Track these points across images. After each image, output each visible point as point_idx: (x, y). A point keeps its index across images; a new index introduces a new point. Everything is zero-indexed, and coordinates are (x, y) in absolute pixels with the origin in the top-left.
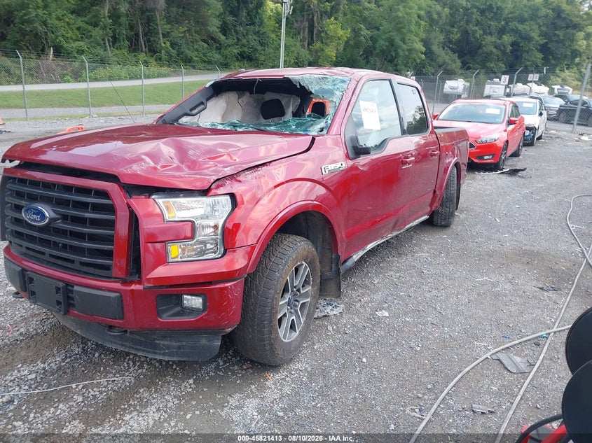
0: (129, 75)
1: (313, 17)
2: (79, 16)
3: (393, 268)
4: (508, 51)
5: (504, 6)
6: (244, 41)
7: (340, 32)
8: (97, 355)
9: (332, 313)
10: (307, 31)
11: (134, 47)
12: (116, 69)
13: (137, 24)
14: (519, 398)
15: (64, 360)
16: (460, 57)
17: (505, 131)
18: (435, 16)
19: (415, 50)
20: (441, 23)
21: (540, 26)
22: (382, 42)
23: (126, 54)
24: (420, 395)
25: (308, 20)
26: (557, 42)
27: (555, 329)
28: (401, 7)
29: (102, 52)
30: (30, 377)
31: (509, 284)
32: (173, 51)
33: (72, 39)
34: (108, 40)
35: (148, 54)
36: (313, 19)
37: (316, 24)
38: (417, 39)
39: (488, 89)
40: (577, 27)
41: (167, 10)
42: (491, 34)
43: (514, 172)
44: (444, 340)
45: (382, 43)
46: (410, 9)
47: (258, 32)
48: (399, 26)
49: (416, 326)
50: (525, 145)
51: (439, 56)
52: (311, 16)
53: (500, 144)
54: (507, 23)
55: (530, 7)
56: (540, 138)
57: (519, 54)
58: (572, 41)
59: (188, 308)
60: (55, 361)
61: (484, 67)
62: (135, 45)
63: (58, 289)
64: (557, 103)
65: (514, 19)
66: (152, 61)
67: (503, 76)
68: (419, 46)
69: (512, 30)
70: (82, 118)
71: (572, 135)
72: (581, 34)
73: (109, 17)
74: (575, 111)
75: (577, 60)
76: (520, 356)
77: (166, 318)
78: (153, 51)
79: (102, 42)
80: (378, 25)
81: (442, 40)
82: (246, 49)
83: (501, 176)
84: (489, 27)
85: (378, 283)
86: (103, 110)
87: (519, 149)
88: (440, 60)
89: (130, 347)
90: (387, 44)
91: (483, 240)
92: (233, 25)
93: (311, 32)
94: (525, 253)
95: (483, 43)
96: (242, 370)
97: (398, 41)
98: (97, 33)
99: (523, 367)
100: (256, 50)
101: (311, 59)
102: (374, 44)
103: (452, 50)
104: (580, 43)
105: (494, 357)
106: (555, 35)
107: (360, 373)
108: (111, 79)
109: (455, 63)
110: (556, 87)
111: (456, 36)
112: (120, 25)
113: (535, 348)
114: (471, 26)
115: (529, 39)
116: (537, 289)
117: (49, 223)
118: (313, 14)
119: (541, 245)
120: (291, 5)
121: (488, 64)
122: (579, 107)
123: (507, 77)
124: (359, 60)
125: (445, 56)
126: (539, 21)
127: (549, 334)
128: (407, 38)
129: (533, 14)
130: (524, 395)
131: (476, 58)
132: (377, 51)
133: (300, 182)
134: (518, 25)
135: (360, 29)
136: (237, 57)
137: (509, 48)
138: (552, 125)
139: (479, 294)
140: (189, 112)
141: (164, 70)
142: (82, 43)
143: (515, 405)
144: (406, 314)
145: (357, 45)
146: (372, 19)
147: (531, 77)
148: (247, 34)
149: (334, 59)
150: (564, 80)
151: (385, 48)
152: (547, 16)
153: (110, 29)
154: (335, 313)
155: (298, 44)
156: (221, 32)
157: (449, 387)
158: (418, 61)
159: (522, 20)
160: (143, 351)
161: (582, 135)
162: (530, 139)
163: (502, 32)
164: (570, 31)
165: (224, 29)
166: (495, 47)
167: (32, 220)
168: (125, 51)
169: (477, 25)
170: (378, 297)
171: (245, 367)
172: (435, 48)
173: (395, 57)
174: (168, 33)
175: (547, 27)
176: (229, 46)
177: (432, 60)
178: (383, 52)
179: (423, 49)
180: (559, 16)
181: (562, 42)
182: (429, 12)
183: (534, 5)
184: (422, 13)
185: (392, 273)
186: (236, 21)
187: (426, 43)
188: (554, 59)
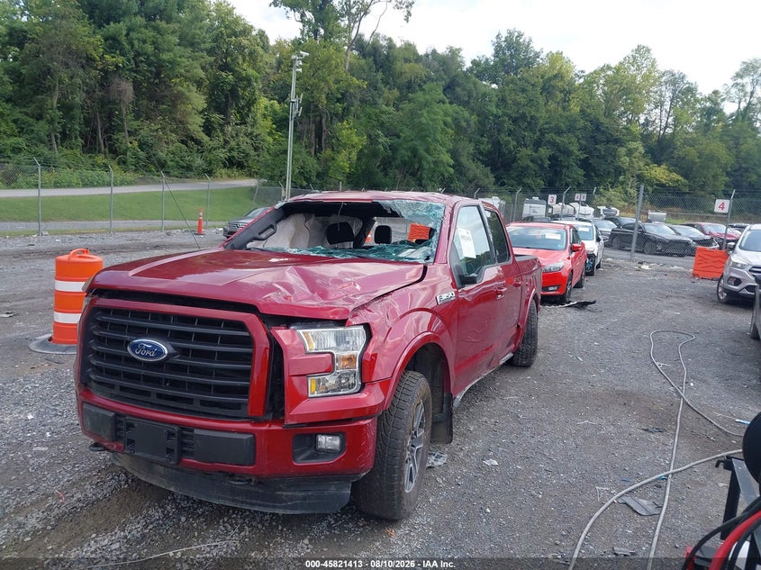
0: (83, 181)
1: (321, 118)
2: (17, 105)
3: (485, 413)
4: (546, 165)
5: (538, 115)
6: (233, 143)
7: (356, 139)
8: (183, 519)
9: (436, 464)
10: (313, 135)
11: (90, 146)
12: (65, 174)
13: (95, 117)
14: (656, 539)
15: (146, 526)
16: (492, 171)
17: (569, 258)
18: (464, 124)
19: (442, 162)
20: (469, 131)
21: (579, 139)
22: (404, 152)
23: (79, 155)
24: (558, 542)
25: (314, 122)
26: (598, 157)
27: (671, 471)
28: (424, 112)
29: (46, 151)
30: (113, 547)
31: (612, 427)
32: (141, 153)
33: (5, 133)
34: (56, 136)
35: (108, 155)
36: (321, 122)
37: (324, 128)
38: (444, 150)
39: (528, 209)
40: (618, 142)
41: (135, 103)
42: (525, 145)
43: (582, 306)
44: (563, 486)
45: (404, 154)
46: (435, 115)
47: (251, 134)
48: (423, 133)
49: (530, 473)
50: (588, 274)
51: (468, 170)
52: (318, 118)
53: (565, 273)
54: (542, 135)
55: (567, 117)
56: (598, 267)
57: (558, 169)
58: (614, 157)
59: (322, 450)
60: (136, 528)
61: (520, 183)
62: (91, 144)
63: (170, 434)
64: (608, 227)
65: (551, 130)
66: (113, 166)
67: (550, 196)
68: (446, 158)
69: (549, 142)
70: (28, 236)
71: (632, 264)
72: (622, 150)
73: (58, 108)
74: (631, 236)
75: (621, 178)
76: (645, 499)
77: (300, 462)
78: (114, 152)
79: (47, 139)
80: (398, 132)
81: (471, 151)
82: (235, 154)
83: (569, 309)
84: (523, 138)
85: (475, 430)
86: (53, 225)
87: (581, 280)
88: (470, 175)
89: (242, 502)
90: (410, 154)
91: (571, 381)
92: (220, 125)
93: (319, 136)
94: (619, 394)
95: (518, 155)
96: (359, 527)
97: (421, 151)
98: (41, 127)
99: (652, 509)
100: (247, 155)
101: (320, 170)
102: (393, 153)
103: (483, 162)
104: (622, 159)
105: (620, 501)
106: (595, 149)
107: (487, 524)
108: (57, 185)
109: (488, 177)
110: (602, 208)
111: (486, 146)
112: (73, 118)
113: (657, 490)
114: (503, 135)
115: (568, 153)
116: (641, 431)
117: (167, 358)
118: (320, 116)
119: (633, 385)
120: (300, 106)
121: (525, 180)
122: (636, 233)
123: (555, 196)
124: (377, 173)
125: (476, 169)
126: (578, 133)
127: (667, 476)
128: (432, 148)
129: (570, 126)
130: (659, 536)
131: (511, 172)
132: (398, 162)
133: (420, 312)
134: (554, 137)
135: (378, 136)
136: (224, 163)
137: (547, 163)
138: (609, 252)
139: (584, 438)
140: (258, 237)
141: (129, 176)
142: (20, 140)
143: (654, 546)
144: (515, 461)
145: (374, 154)
146: (391, 124)
147: (578, 196)
148: (237, 135)
149: (348, 170)
150: (608, 199)
151: (406, 158)
152: (585, 128)
153: (59, 123)
154: (439, 463)
155: (304, 150)
156: (203, 131)
157: (585, 532)
158: (446, 175)
159: (559, 132)
160: (260, 505)
161: (641, 263)
162: (591, 267)
163: (537, 144)
164: (611, 145)
165: (208, 128)
166: (532, 161)
167: (144, 356)
168: (78, 151)
169: (509, 135)
170: (480, 444)
171: (361, 524)
172: (464, 160)
173: (418, 170)
174: (136, 130)
175: (587, 141)
176: (215, 149)
177: (461, 173)
178: (404, 163)
179: (452, 162)
180: (598, 129)
181: (604, 157)
182: (456, 119)
183: (571, 116)
184: (449, 120)
185: (485, 419)
186: (223, 119)
187: (454, 154)
188: (597, 176)
